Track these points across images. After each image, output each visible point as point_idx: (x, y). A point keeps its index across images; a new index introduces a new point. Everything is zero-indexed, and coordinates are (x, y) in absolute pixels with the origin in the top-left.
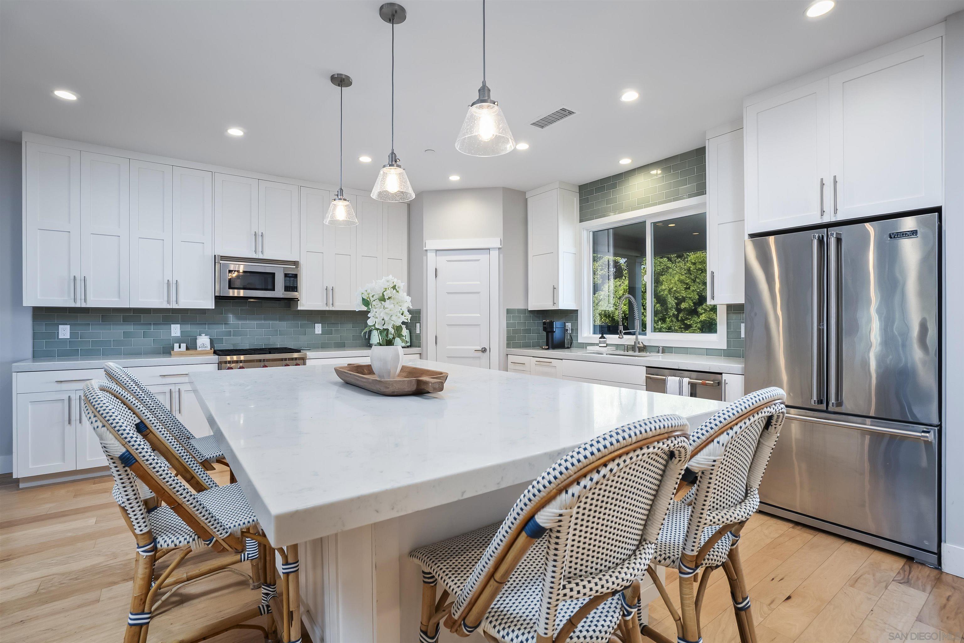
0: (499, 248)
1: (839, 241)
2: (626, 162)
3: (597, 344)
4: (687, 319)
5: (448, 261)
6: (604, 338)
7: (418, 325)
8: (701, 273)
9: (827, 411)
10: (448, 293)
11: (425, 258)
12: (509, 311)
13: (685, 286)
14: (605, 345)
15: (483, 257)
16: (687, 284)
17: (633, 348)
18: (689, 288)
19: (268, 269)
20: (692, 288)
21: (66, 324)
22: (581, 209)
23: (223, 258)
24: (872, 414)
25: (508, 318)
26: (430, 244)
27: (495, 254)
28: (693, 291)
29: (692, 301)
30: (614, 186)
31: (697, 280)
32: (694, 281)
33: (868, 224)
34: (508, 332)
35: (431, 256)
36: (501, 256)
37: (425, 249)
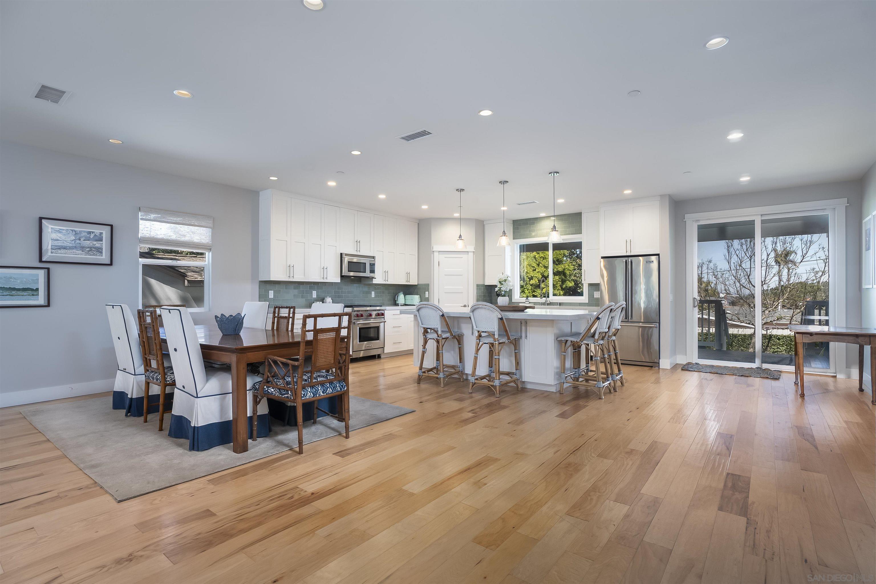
0: (473, 252)
1: (631, 262)
2: (543, 215)
3: (524, 303)
4: (534, 291)
5: (445, 257)
6: (528, 299)
7: (427, 293)
8: (543, 260)
9: (628, 322)
10: (445, 275)
11: (432, 255)
12: (478, 285)
13: (533, 269)
14: (528, 303)
15: (465, 256)
16: (534, 267)
17: (544, 304)
18: (535, 270)
19: (362, 260)
20: (537, 270)
21: (272, 290)
22: (514, 233)
23: (346, 255)
24: (642, 321)
25: (477, 289)
26: (436, 248)
27: (471, 254)
28: (538, 272)
29: (538, 279)
30: (533, 223)
31: (540, 264)
32: (538, 265)
33: (641, 257)
34: (477, 296)
35: (436, 254)
36: (474, 256)
37: (433, 250)
